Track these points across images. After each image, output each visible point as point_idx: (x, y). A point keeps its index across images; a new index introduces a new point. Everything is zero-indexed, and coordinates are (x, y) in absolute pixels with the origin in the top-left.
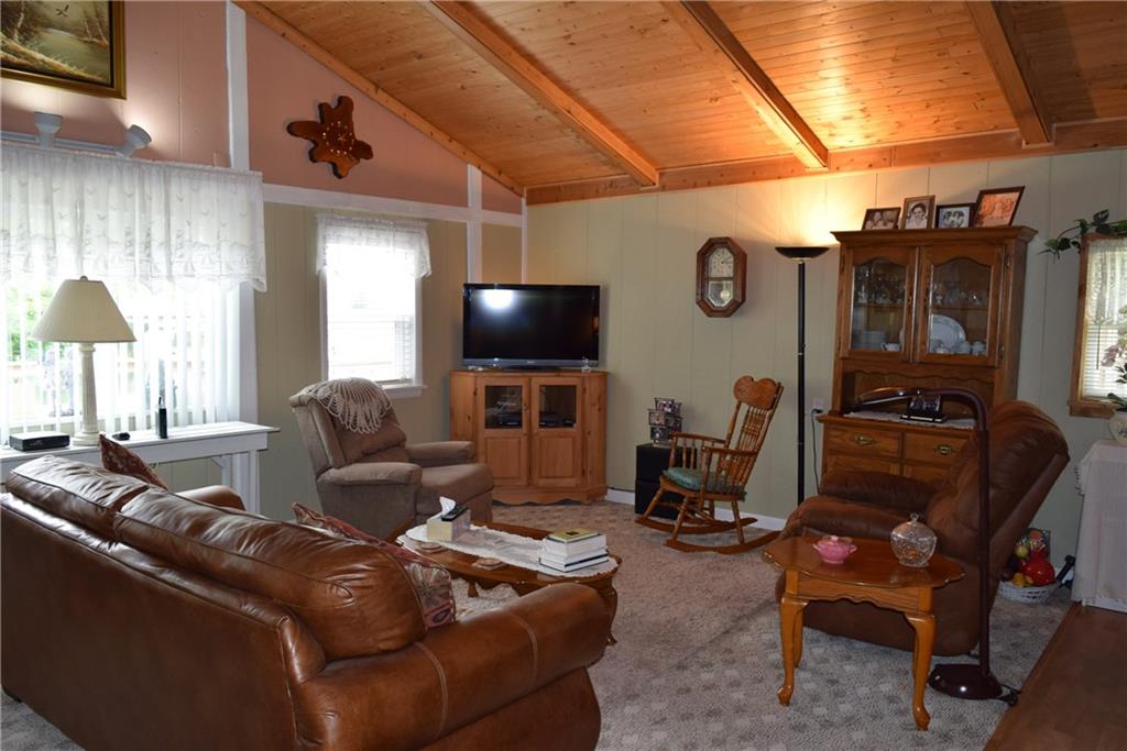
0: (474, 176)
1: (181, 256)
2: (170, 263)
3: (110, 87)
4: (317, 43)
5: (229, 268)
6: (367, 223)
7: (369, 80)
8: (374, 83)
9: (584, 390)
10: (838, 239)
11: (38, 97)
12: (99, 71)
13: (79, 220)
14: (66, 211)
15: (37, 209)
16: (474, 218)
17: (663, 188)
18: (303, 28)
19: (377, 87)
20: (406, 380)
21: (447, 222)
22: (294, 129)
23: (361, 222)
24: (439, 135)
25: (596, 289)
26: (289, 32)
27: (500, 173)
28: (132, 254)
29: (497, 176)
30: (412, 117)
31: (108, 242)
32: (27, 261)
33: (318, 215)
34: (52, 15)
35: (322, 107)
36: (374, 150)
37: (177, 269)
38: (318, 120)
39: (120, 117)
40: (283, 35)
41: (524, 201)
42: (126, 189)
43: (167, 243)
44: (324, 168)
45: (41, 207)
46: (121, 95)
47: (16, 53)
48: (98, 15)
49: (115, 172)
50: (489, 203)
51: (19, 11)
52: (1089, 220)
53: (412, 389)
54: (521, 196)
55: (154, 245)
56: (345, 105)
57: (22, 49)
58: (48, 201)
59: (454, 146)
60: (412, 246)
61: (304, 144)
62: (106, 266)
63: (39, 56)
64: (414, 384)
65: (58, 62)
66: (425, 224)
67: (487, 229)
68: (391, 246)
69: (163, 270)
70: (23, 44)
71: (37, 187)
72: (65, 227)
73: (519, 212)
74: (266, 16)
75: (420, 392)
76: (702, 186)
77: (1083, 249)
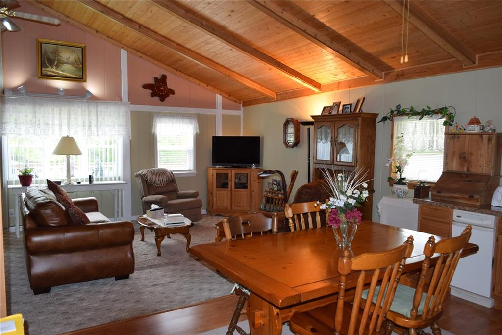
0: (219, 98)
1: (101, 129)
2: (97, 131)
3: (82, 79)
4: (153, 58)
5: (118, 132)
6: (172, 116)
7: (173, 68)
8: (175, 69)
9: (251, 175)
10: (313, 118)
11: (61, 84)
12: (79, 76)
13: (69, 120)
14: (66, 116)
15: (57, 116)
16: (219, 112)
17: (277, 100)
18: (147, 54)
19: (177, 70)
20: (190, 170)
21: (207, 115)
22: (146, 87)
23: (169, 116)
24: (202, 84)
25: (259, 138)
26: (143, 56)
27: (230, 96)
28: (85, 129)
29: (228, 97)
30: (191, 79)
31: (78, 125)
32: (53, 132)
33: (154, 114)
34: (65, 60)
35: (156, 79)
36: (175, 92)
37: (100, 133)
38: (154, 84)
39: (86, 88)
40: (140, 57)
41: (241, 105)
42: (84, 109)
43: (97, 125)
44: (157, 99)
45: (58, 115)
46: (85, 81)
47: (54, 72)
48: (79, 59)
49: (80, 105)
50: (224, 107)
51: (55, 60)
52: (394, 109)
53: (193, 173)
54: (240, 104)
55: (93, 126)
56: (164, 77)
57: (56, 71)
58: (60, 114)
59: (209, 87)
60: (191, 123)
61: (149, 91)
62: (77, 133)
63: (61, 72)
64: (193, 172)
65: (66, 74)
66: (196, 116)
67: (224, 116)
68: (182, 123)
69: (96, 133)
70: (56, 69)
71: (56, 110)
72: (65, 121)
73: (239, 110)
74: (135, 52)
75: (195, 175)
76: (288, 99)
77: (392, 121)
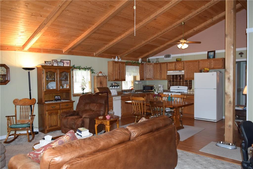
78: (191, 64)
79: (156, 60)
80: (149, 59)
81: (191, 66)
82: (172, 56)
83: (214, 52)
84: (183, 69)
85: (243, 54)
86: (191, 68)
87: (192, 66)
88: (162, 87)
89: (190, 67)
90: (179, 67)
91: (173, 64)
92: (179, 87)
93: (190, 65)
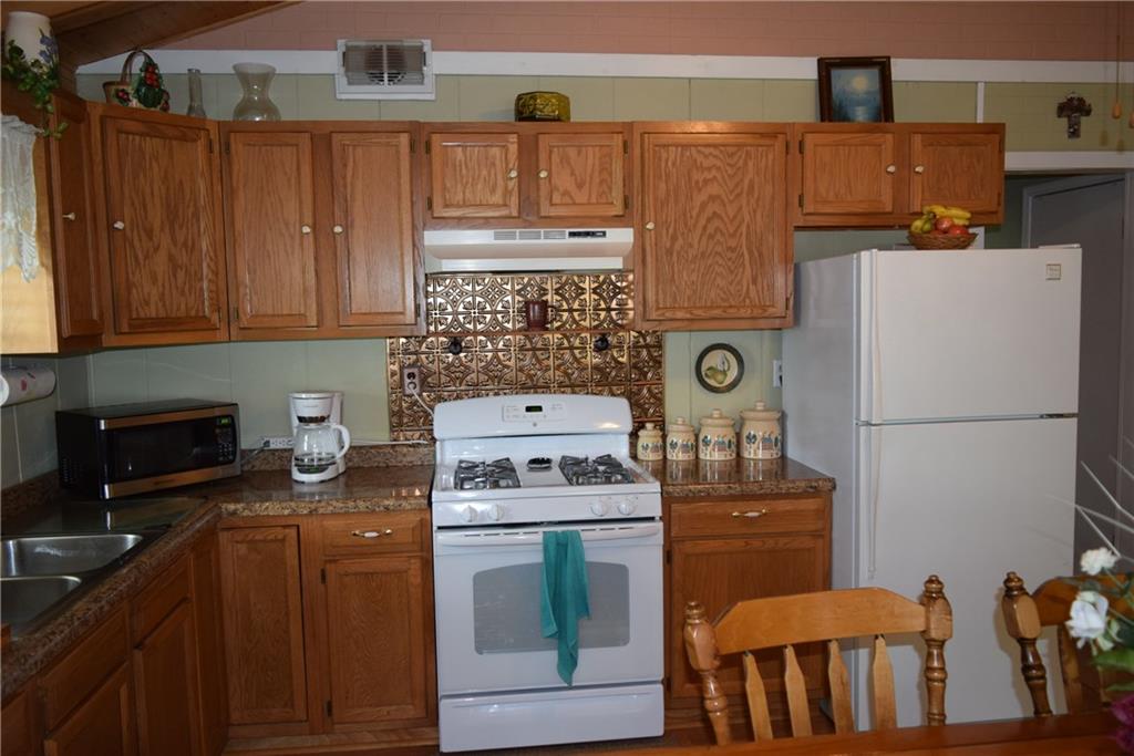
78: (706, 163)
79: (239, 96)
80: (150, 66)
81: (706, 181)
82: (440, 62)
83: (882, 66)
84: (618, 209)
85: (1088, 112)
86: (703, 206)
87: (714, 189)
88: (335, 416)
89: (703, 197)
90: (572, 188)
91: (495, 151)
92: (539, 409)
93: (696, 176)
